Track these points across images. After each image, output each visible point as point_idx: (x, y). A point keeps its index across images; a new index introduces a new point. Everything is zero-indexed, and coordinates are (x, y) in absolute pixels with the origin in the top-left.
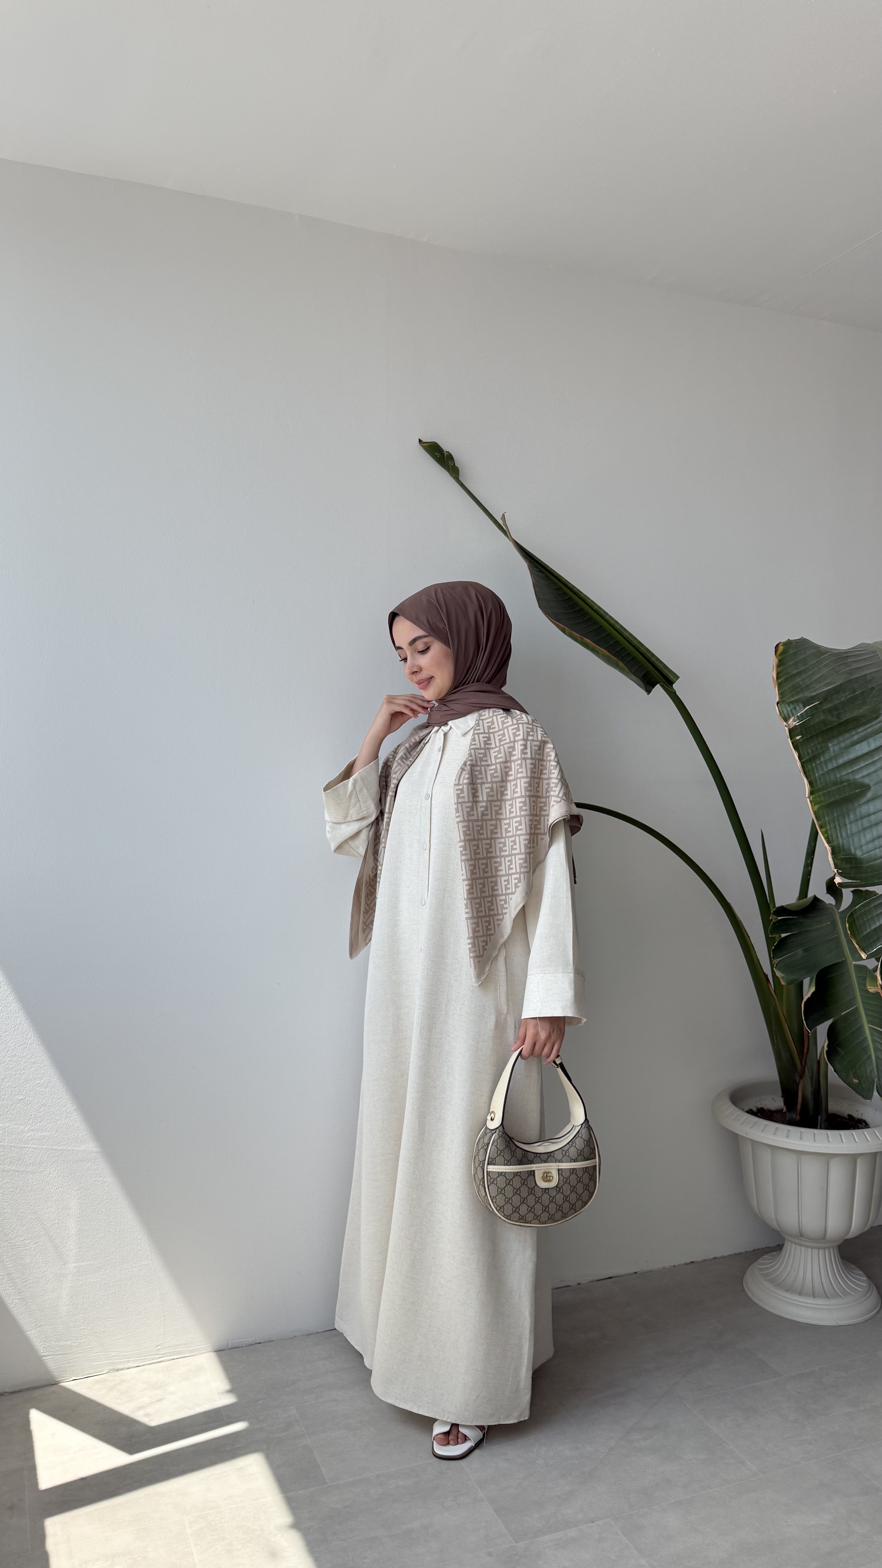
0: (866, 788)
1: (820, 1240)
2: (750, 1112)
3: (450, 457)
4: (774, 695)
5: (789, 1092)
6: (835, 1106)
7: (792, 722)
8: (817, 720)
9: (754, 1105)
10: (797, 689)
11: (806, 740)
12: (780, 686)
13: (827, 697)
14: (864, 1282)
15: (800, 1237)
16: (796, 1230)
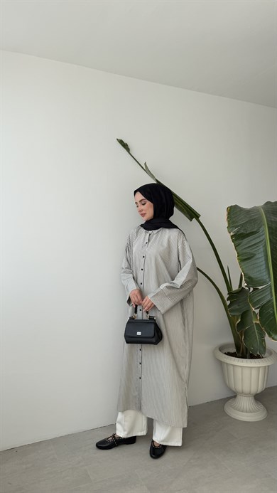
0: (255, 255)
1: (249, 394)
2: (225, 354)
3: (127, 145)
4: (226, 224)
5: (238, 347)
7: (232, 234)
8: (239, 233)
9: (226, 352)
10: (233, 222)
11: (236, 240)
12: (228, 221)
13: (242, 225)
14: (262, 407)
15: (243, 393)
16: (241, 392)
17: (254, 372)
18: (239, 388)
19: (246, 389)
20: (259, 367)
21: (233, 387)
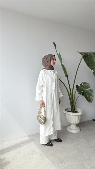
6: (76, 110)
9: (68, 111)
14: (79, 128)
15: (73, 124)
16: (73, 123)
17: (77, 117)
18: (72, 122)
19: (74, 123)
20: (78, 115)
21: (70, 122)
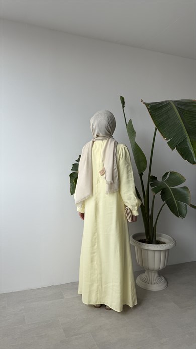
1: (153, 271)
6: (157, 239)
9: (139, 239)
14: (163, 280)
15: (148, 270)
20: (161, 251)
